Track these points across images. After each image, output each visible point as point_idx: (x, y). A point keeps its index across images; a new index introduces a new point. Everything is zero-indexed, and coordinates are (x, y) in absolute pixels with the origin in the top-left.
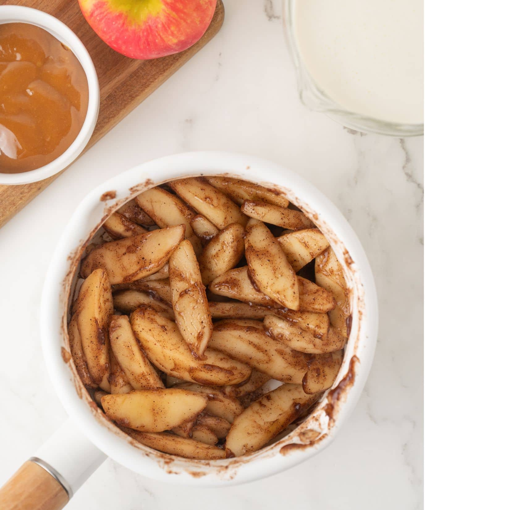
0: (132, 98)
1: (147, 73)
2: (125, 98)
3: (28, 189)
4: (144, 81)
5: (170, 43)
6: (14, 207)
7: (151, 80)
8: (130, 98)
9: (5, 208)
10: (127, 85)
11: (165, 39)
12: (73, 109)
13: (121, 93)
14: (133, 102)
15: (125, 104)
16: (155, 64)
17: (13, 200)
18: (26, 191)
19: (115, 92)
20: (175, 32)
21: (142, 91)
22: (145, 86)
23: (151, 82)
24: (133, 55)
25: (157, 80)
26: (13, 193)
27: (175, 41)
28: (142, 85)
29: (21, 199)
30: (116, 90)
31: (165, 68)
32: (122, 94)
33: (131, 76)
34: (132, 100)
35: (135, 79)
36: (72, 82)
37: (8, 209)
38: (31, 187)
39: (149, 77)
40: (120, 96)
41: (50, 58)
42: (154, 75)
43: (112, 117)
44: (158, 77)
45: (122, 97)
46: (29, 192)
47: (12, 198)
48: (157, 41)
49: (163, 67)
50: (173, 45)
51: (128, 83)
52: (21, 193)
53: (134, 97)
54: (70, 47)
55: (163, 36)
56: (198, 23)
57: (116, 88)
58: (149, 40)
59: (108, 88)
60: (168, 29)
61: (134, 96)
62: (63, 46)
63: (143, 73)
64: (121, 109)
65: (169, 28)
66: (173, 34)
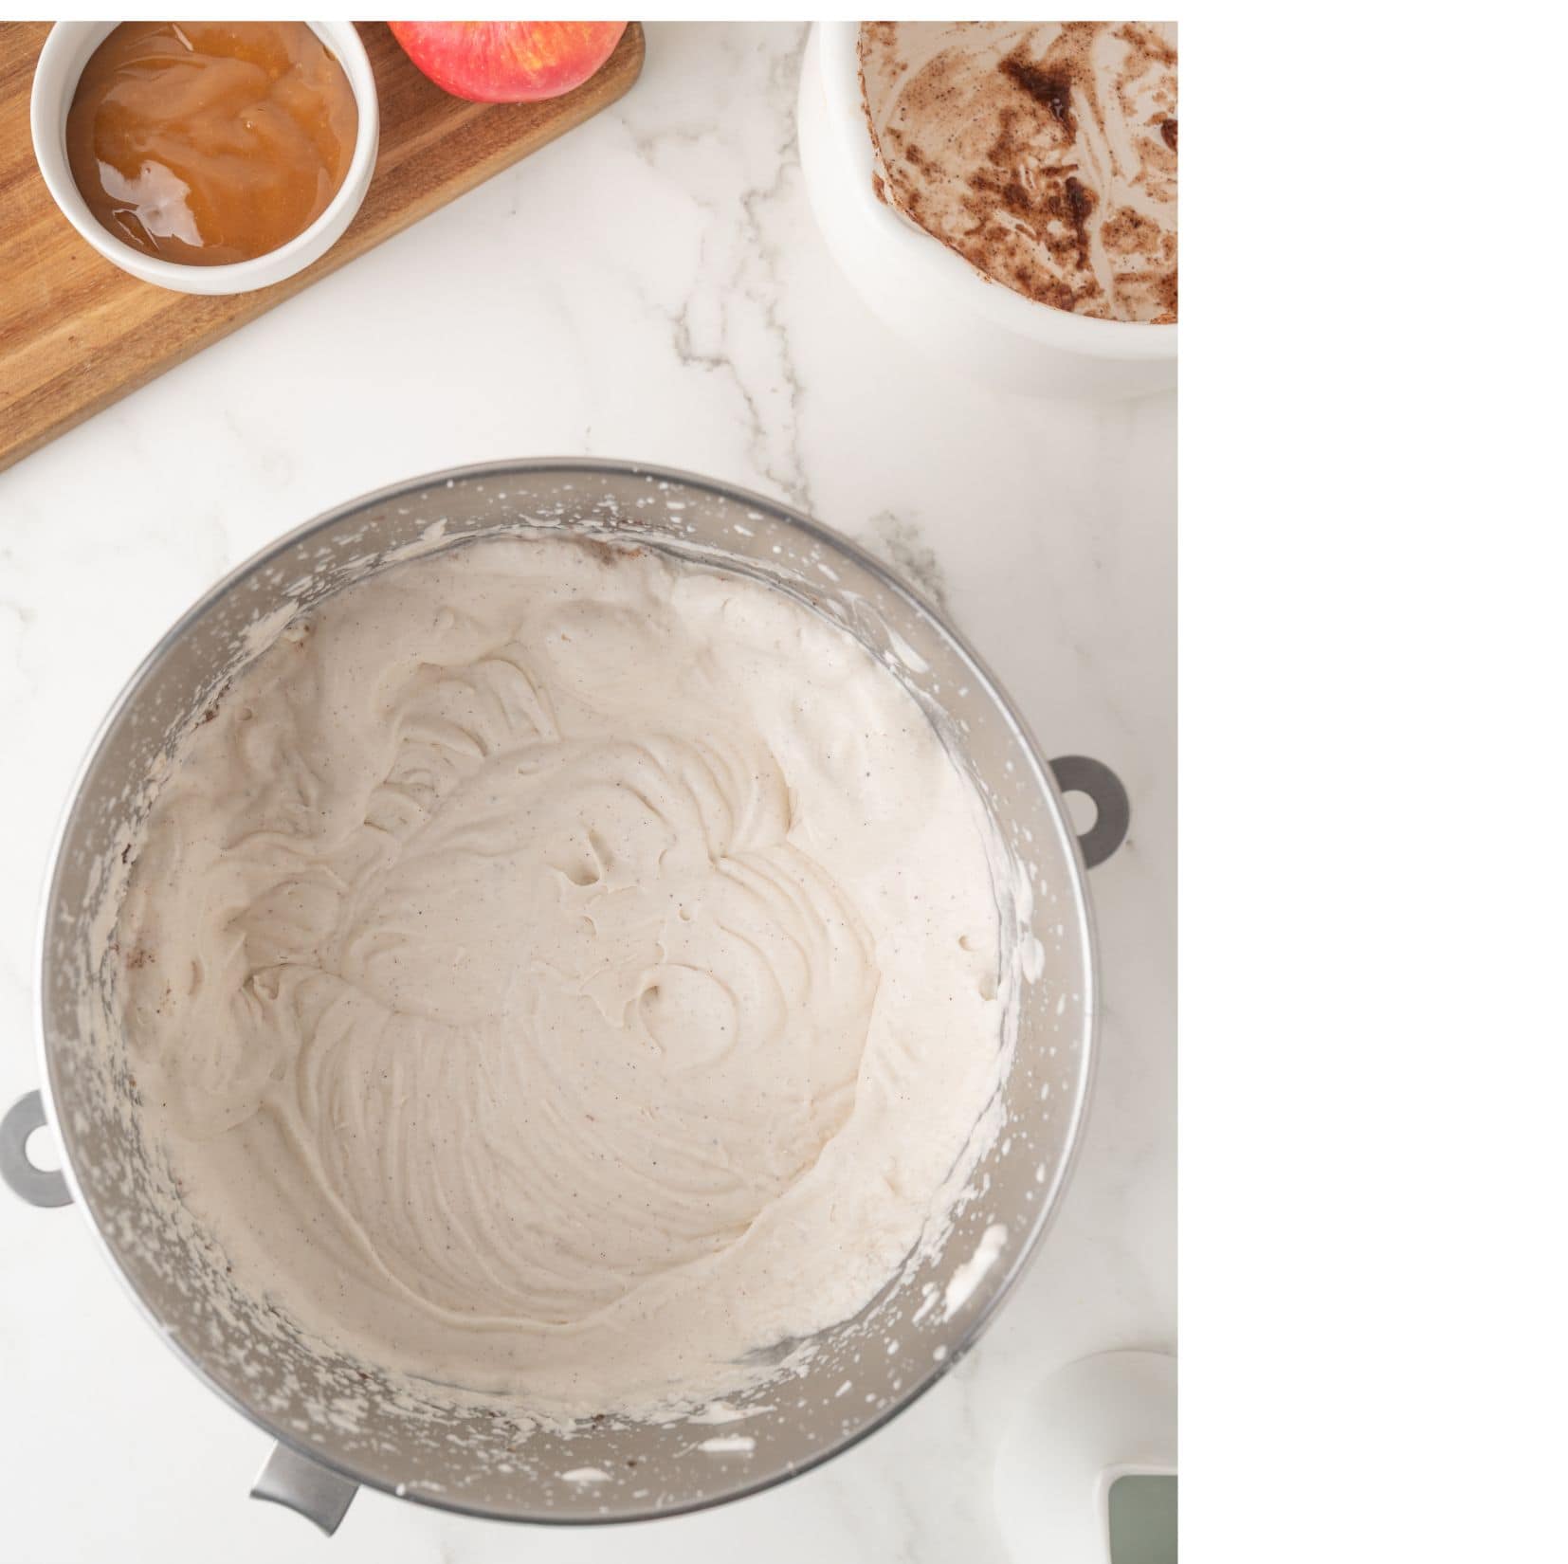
0: (439, 180)
1: (476, 140)
2: (426, 178)
3: (209, 314)
4: (469, 153)
5: (527, 67)
6: (177, 344)
7: (482, 155)
8: (434, 180)
9: (160, 342)
10: (434, 156)
11: (520, 57)
12: (322, 172)
13: (420, 168)
14: (438, 189)
15: (424, 190)
16: (494, 126)
17: (178, 331)
18: (206, 317)
19: (409, 164)
20: (540, 46)
21: (461, 171)
22: (469, 163)
23: (482, 158)
24: (454, 82)
25: (492, 157)
26: (180, 317)
27: (538, 65)
28: (463, 161)
29: (193, 330)
30: (412, 160)
31: (512, 137)
32: (422, 171)
33: (445, 141)
34: (439, 185)
35: (451, 147)
36: (331, 120)
37: (165, 345)
38: (217, 312)
39: (477, 149)
40: (417, 173)
41: (297, 67)
42: (490, 146)
43: (395, 210)
44: (496, 151)
45: (420, 174)
46: (210, 320)
47: (177, 326)
48: (503, 57)
49: (509, 134)
50: (531, 73)
51: (436, 152)
52: (196, 321)
53: (443, 181)
54: (338, 56)
55: (516, 49)
56: (586, 37)
57: (412, 157)
58: (488, 52)
59: (396, 155)
60: (527, 35)
61: (442, 177)
62: (326, 51)
63: (469, 138)
64: (414, 198)
65: (530, 33)
66: (535, 49)
